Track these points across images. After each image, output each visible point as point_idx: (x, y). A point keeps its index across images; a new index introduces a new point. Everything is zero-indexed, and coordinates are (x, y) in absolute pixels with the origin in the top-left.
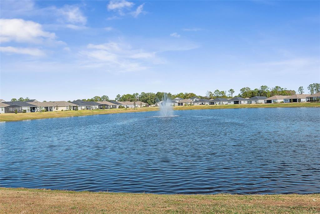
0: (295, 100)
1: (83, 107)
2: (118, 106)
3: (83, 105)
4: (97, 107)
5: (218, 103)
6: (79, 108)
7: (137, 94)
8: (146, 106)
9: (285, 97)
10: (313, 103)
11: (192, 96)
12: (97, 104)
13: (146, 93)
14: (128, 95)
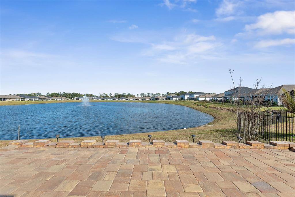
0: (137, 100)
1: (28, 99)
2: (51, 99)
3: (28, 98)
4: (38, 99)
5: (105, 99)
6: (26, 100)
7: (60, 93)
8: (68, 99)
9: (133, 98)
10: (143, 101)
11: (92, 95)
12: (38, 98)
13: (66, 92)
14: (55, 93)
